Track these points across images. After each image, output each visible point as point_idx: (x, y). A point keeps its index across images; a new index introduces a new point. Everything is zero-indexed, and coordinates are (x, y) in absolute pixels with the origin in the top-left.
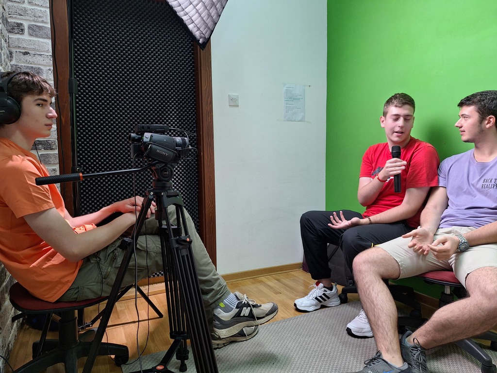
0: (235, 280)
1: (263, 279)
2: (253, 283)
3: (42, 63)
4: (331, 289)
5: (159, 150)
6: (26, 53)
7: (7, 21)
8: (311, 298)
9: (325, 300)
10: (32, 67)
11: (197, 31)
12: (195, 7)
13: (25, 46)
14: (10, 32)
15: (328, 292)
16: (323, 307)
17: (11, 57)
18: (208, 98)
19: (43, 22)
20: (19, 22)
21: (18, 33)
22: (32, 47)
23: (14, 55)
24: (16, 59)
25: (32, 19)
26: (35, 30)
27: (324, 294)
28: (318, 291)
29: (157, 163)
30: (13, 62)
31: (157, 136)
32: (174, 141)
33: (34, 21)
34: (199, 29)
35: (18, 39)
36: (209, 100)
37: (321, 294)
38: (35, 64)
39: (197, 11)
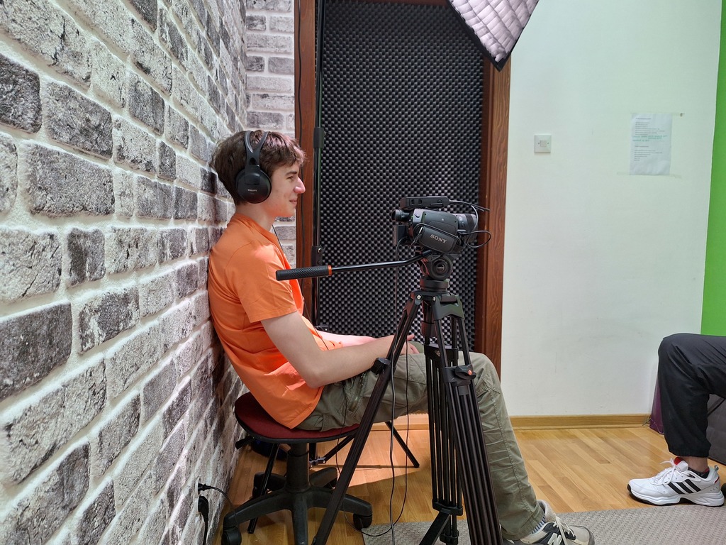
0: (529, 428)
1: (576, 432)
2: (560, 437)
3: (282, 107)
4: (705, 474)
5: (434, 235)
6: (264, 96)
7: (246, 56)
8: (660, 482)
9: (690, 492)
10: (271, 114)
11: (492, 44)
12: (493, 9)
13: (264, 87)
14: (248, 70)
15: (697, 480)
16: (684, 501)
17: (248, 102)
18: (501, 142)
19: (286, 53)
20: (258, 55)
21: (257, 70)
22: (272, 87)
23: (251, 99)
24: (253, 104)
25: (273, 50)
26: (276, 65)
27: (688, 481)
28: (678, 472)
29: (429, 253)
30: (250, 109)
31: (431, 214)
32: (456, 221)
33: (276, 53)
34: (496, 40)
35: (257, 78)
36: (503, 145)
37: (682, 480)
38: (275, 109)
39: (496, 14)
